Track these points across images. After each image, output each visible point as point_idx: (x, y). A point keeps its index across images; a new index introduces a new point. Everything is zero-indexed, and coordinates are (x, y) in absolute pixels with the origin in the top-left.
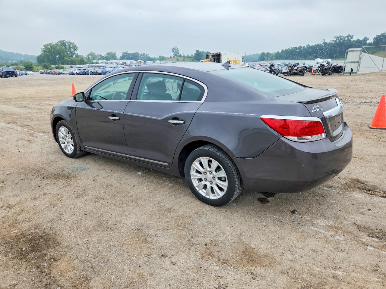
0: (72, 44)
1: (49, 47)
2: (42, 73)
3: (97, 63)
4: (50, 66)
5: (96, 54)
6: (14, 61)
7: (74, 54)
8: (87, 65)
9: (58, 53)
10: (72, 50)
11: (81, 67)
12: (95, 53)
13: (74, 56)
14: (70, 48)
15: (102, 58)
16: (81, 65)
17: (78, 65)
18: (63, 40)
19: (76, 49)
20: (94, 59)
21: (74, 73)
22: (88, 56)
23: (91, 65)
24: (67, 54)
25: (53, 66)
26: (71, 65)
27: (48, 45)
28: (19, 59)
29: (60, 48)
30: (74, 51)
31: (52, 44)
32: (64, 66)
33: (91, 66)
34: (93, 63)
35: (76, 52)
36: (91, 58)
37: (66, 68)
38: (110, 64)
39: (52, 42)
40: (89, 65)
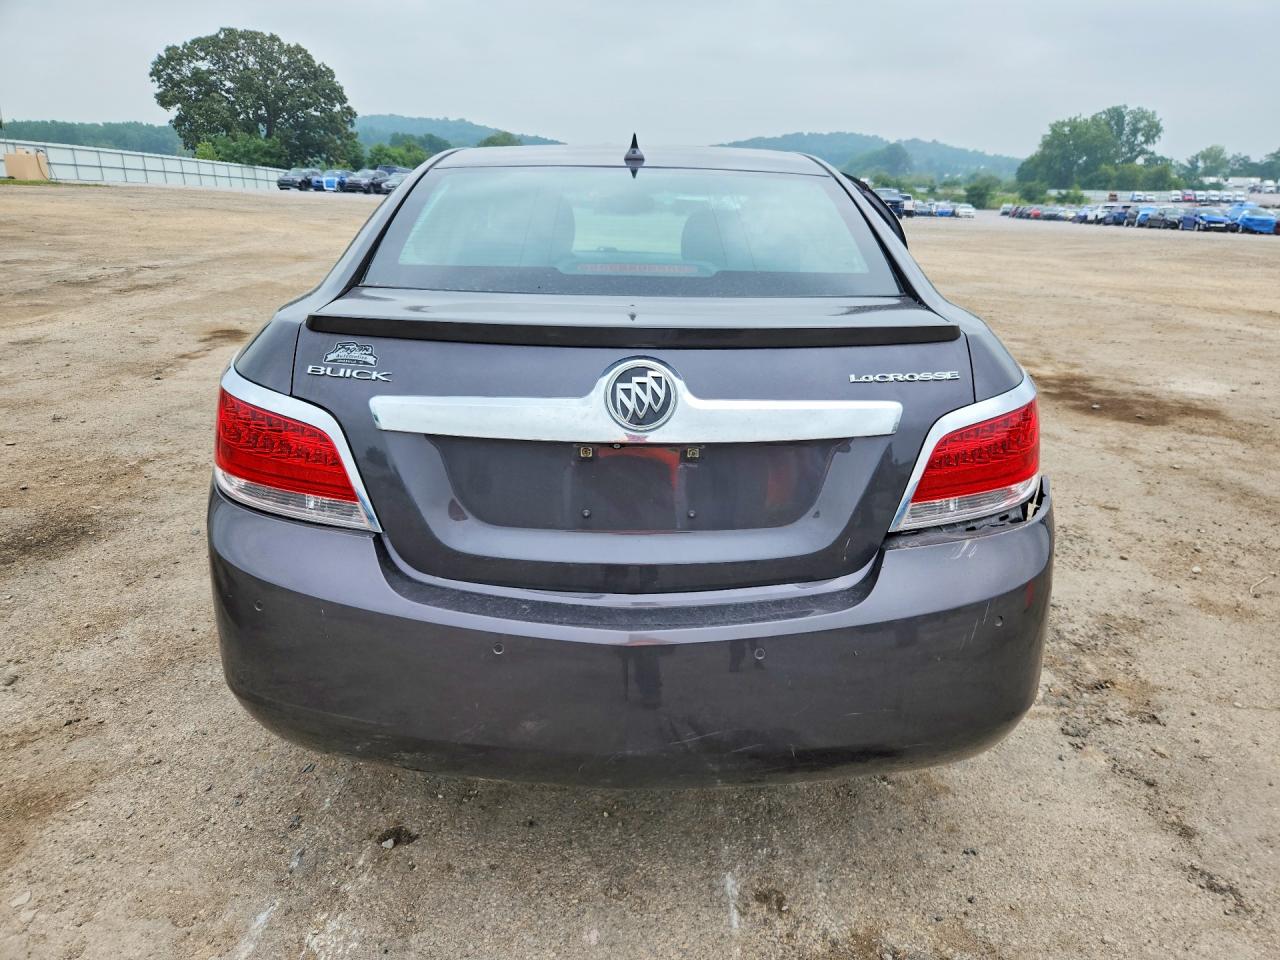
0: (1148, 120)
1: (1067, 129)
2: (1005, 213)
3: (1217, 187)
4: (1043, 192)
5: (1229, 154)
6: (958, 173)
7: (1143, 152)
8: (1174, 192)
9: (1089, 150)
10: (1141, 138)
11: (1148, 198)
12: (1226, 150)
13: (1140, 161)
14: (1135, 132)
15: (1247, 168)
16: (1150, 193)
17: (1137, 193)
18: (1120, 107)
19: (1154, 136)
20: (1208, 172)
21: (1089, 218)
22: (1193, 163)
23: (1189, 192)
24: (1117, 154)
25: (1053, 193)
26: (1115, 193)
27: (1064, 124)
28: (973, 169)
29: (1099, 133)
30: (1147, 141)
31: (1078, 120)
32: (1087, 193)
33: (1187, 198)
34: (1202, 187)
35: (1150, 148)
36: (1200, 170)
37: (1088, 201)
38: (1271, 192)
39: (1078, 115)
40: (1178, 192)
